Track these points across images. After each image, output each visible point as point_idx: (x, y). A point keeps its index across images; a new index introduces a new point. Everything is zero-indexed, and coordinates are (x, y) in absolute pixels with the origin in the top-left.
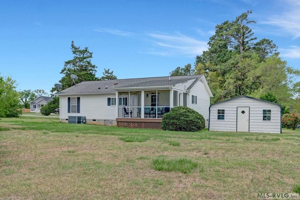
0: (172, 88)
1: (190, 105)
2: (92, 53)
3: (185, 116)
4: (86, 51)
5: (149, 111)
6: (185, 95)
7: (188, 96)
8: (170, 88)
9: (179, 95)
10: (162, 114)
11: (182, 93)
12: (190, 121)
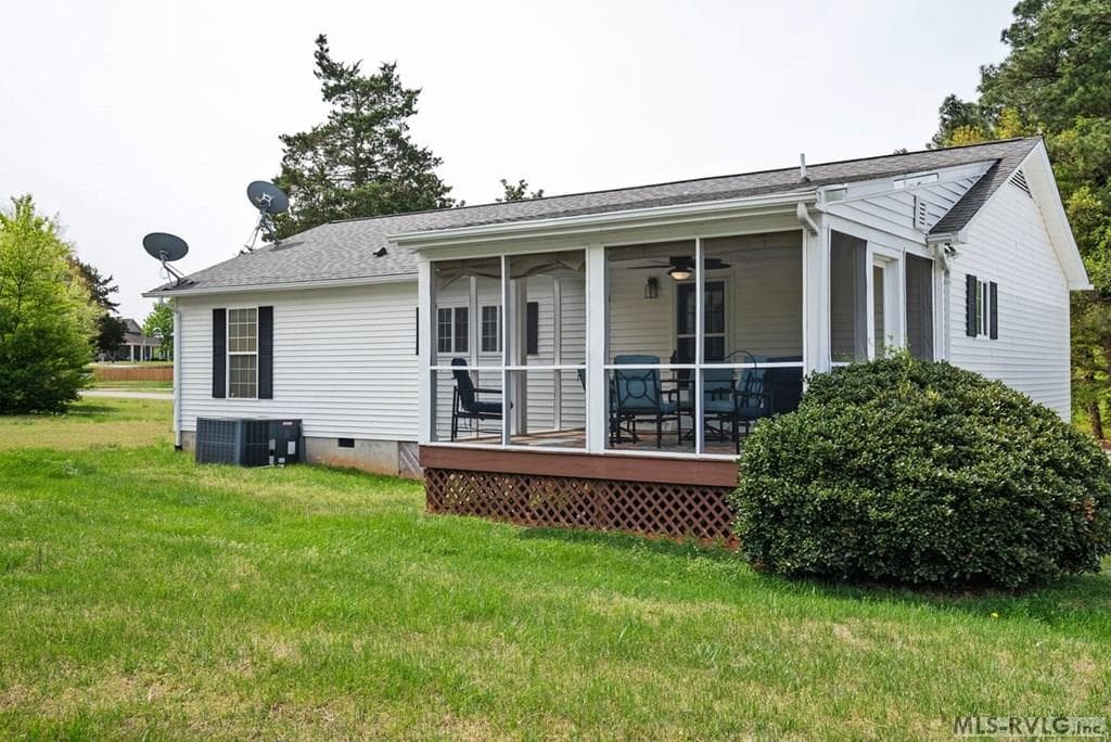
0: (816, 214)
1: (954, 347)
2: (418, 92)
3: (938, 447)
4: (385, 82)
5: (651, 393)
6: (919, 271)
7: (937, 278)
8: (802, 211)
9: (878, 272)
10: (740, 416)
11: (894, 260)
12: (988, 490)
